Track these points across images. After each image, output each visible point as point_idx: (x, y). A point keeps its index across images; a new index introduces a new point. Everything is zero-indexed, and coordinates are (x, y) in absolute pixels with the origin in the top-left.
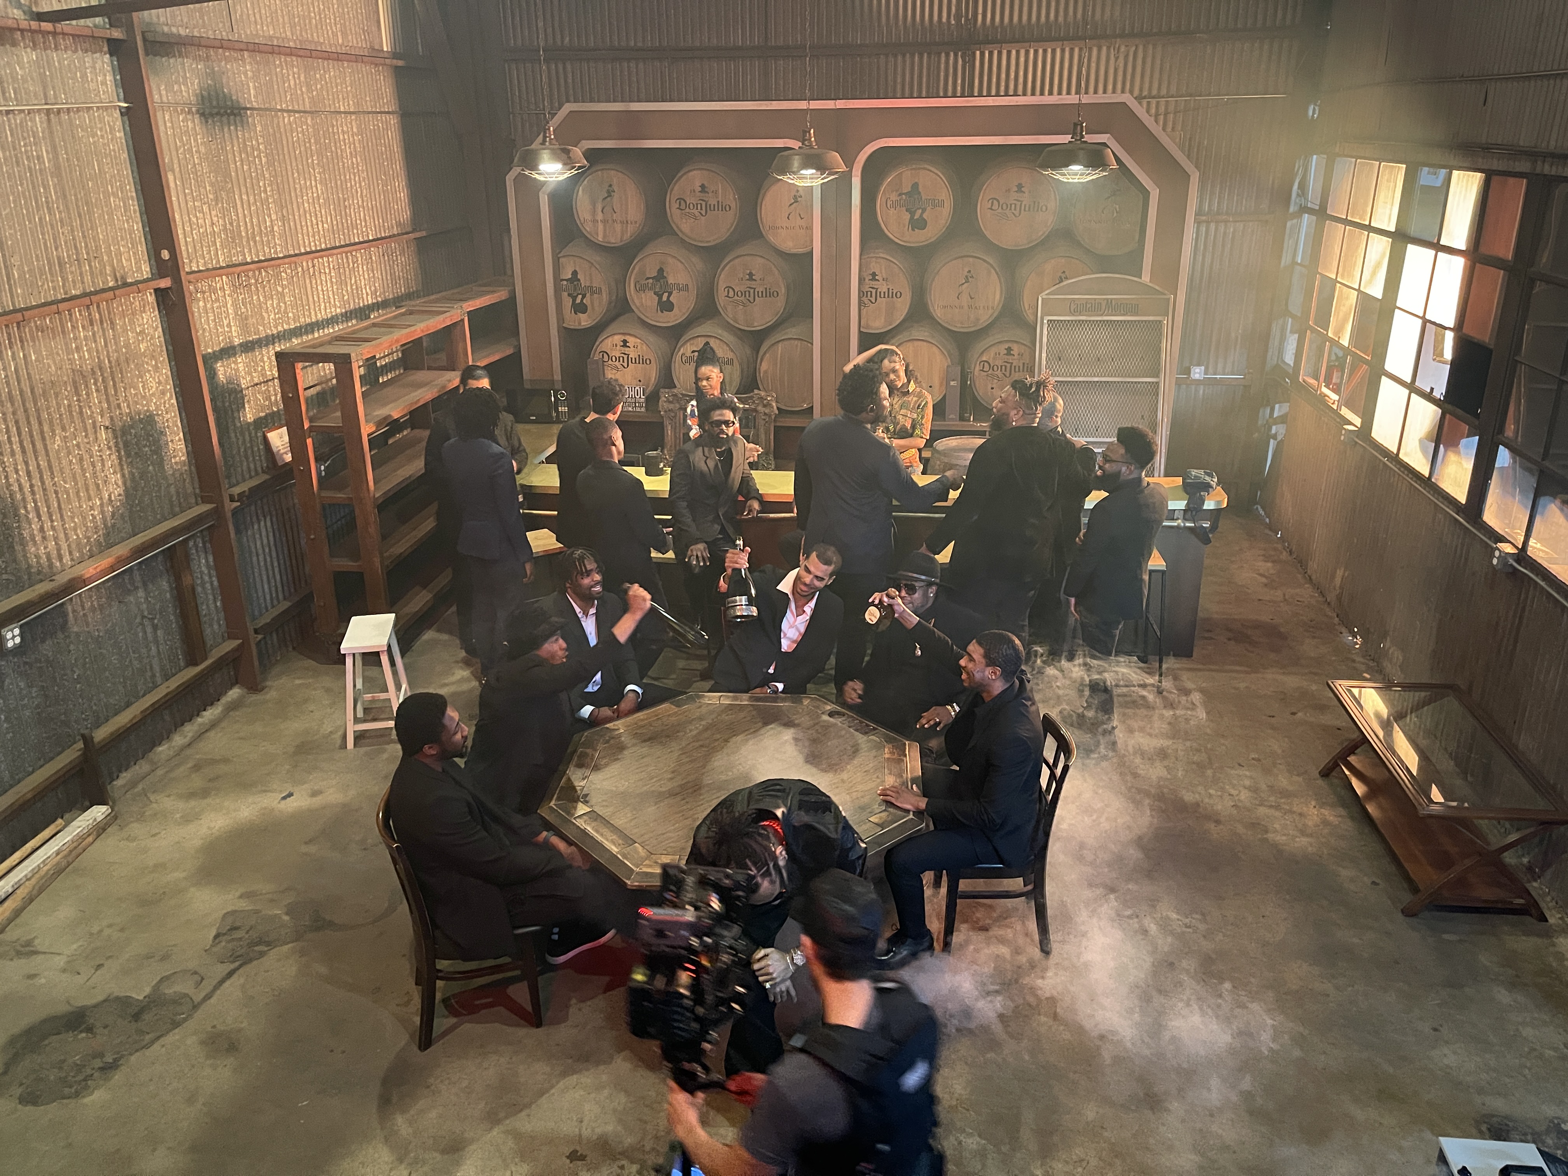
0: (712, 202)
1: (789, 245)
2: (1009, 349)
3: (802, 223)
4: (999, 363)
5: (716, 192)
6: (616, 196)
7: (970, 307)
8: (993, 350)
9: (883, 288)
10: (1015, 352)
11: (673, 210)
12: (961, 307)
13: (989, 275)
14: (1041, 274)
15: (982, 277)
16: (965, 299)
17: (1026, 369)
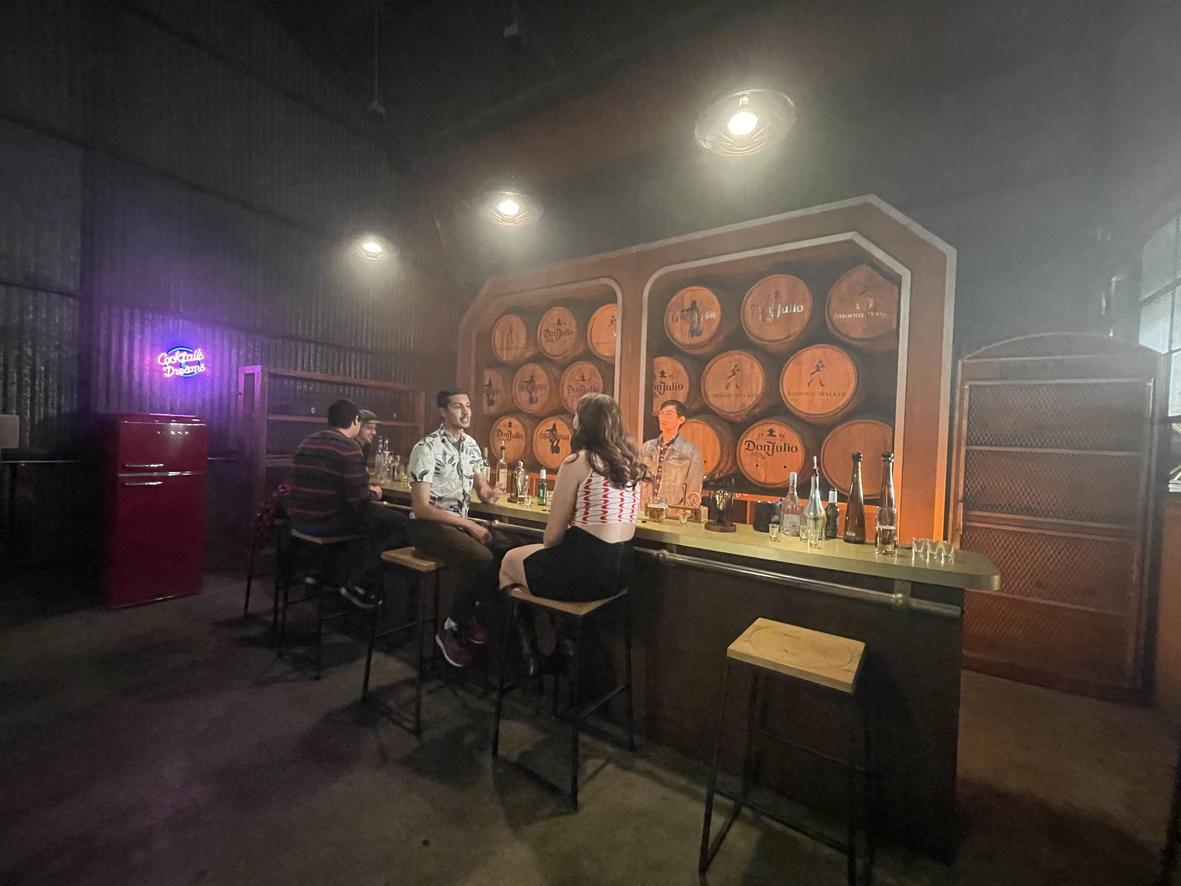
0: (563, 330)
1: (603, 351)
4: (763, 443)
5: (565, 323)
6: (514, 332)
7: (737, 395)
9: (669, 383)
10: (777, 433)
11: (541, 337)
12: (729, 396)
13: (752, 367)
14: (800, 363)
15: (747, 370)
16: (732, 389)
17: (788, 448)
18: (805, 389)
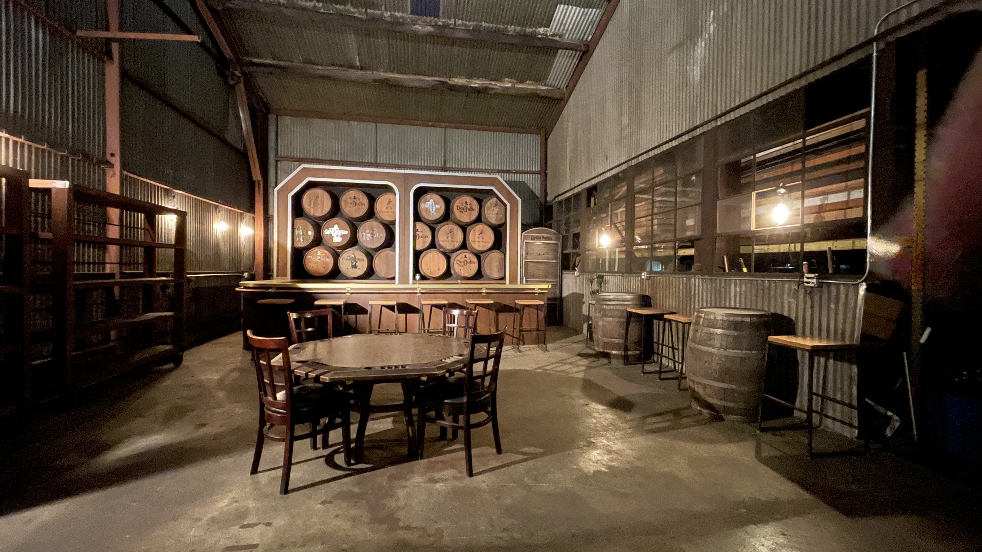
0: (358, 202)
1: (387, 218)
2: (465, 256)
3: (392, 210)
4: (462, 260)
5: (359, 199)
6: (320, 199)
7: (452, 241)
8: (460, 256)
9: (421, 234)
10: (468, 257)
11: (343, 204)
12: (449, 241)
13: (457, 231)
14: (475, 230)
15: (455, 231)
16: (450, 238)
17: (472, 262)
18: (477, 240)
